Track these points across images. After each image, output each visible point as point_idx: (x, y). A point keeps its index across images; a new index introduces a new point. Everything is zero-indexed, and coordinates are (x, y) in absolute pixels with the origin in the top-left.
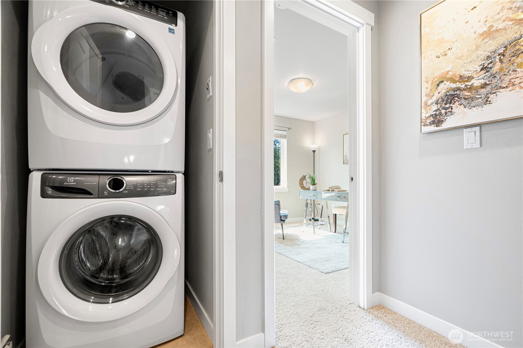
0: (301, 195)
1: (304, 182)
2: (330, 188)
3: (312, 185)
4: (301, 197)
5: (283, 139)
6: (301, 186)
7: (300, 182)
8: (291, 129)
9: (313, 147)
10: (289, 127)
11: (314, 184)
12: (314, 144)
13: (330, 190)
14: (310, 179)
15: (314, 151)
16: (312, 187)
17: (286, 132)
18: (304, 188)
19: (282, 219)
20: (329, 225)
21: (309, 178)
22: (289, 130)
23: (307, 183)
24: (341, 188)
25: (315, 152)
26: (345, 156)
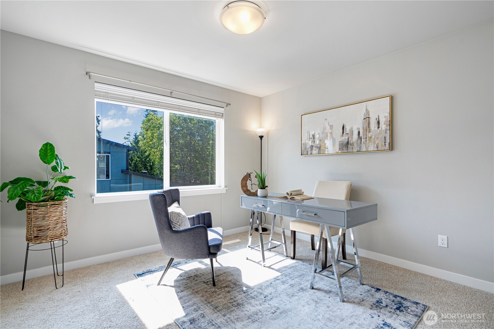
0: (243, 204)
1: (249, 183)
2: (288, 194)
3: (261, 188)
4: (244, 207)
5: (219, 119)
6: (243, 190)
7: (242, 183)
8: (230, 104)
9: (260, 131)
10: (228, 102)
11: (263, 187)
12: (261, 128)
13: (289, 197)
14: (257, 179)
15: (261, 137)
16: (260, 192)
17: (223, 109)
18: (248, 193)
19: (212, 251)
20: (284, 245)
21: (256, 177)
22: (227, 107)
23: (253, 185)
24: (303, 193)
25: (263, 138)
26: (303, 144)
